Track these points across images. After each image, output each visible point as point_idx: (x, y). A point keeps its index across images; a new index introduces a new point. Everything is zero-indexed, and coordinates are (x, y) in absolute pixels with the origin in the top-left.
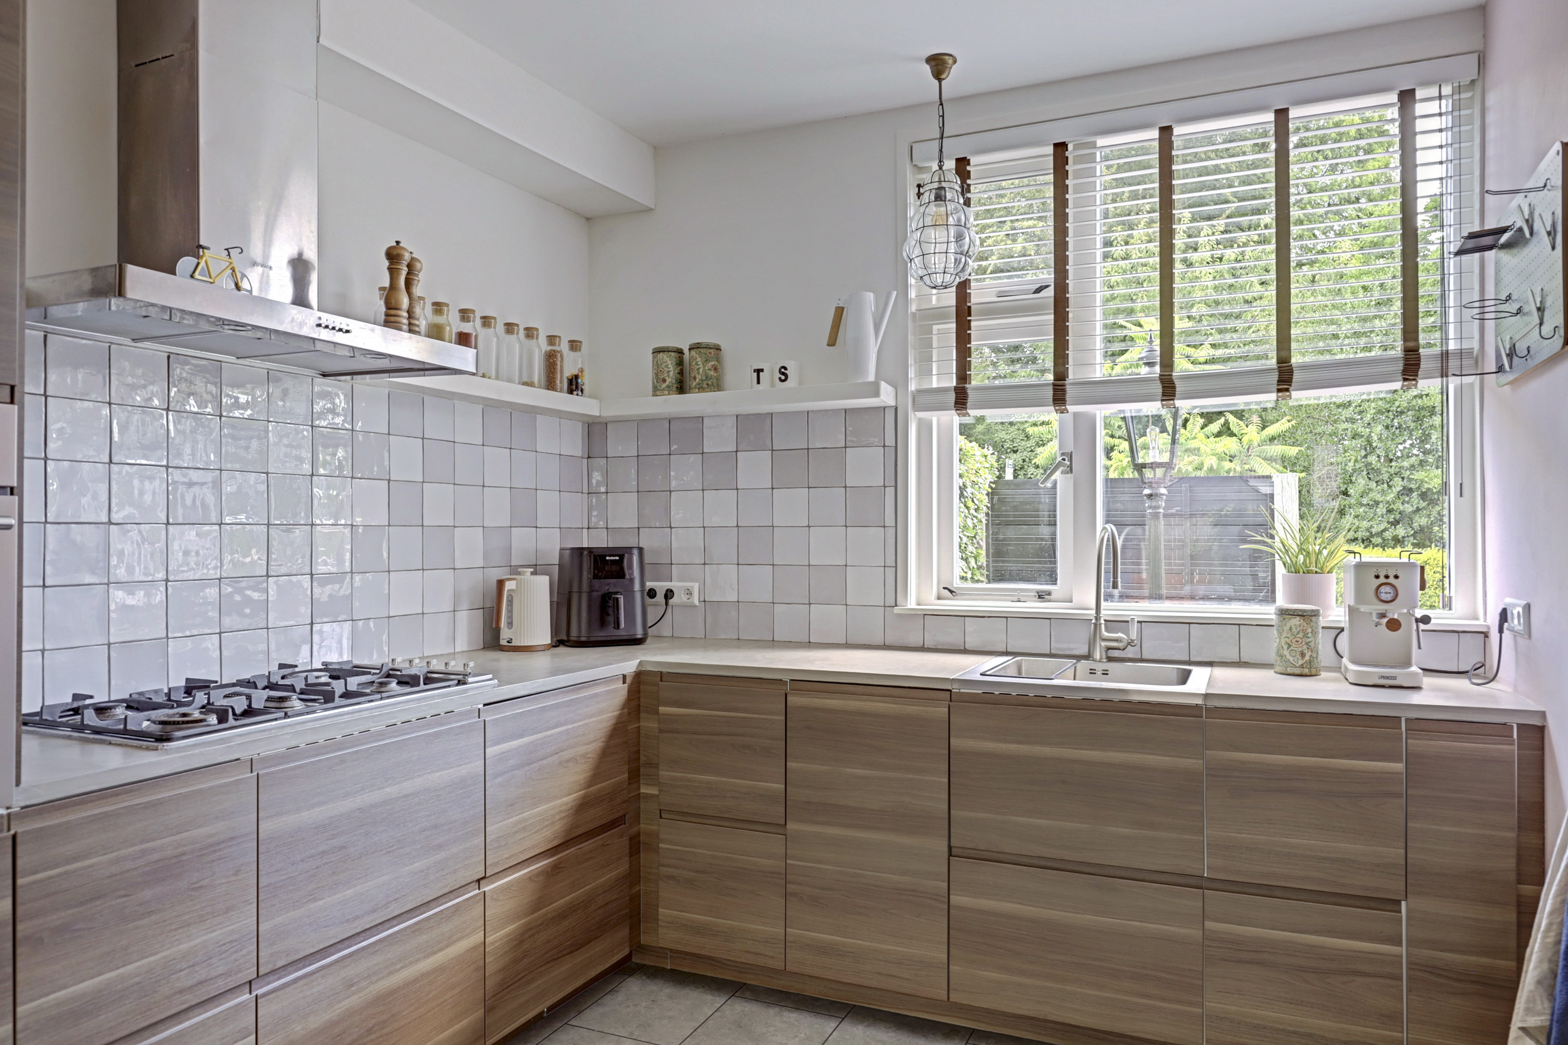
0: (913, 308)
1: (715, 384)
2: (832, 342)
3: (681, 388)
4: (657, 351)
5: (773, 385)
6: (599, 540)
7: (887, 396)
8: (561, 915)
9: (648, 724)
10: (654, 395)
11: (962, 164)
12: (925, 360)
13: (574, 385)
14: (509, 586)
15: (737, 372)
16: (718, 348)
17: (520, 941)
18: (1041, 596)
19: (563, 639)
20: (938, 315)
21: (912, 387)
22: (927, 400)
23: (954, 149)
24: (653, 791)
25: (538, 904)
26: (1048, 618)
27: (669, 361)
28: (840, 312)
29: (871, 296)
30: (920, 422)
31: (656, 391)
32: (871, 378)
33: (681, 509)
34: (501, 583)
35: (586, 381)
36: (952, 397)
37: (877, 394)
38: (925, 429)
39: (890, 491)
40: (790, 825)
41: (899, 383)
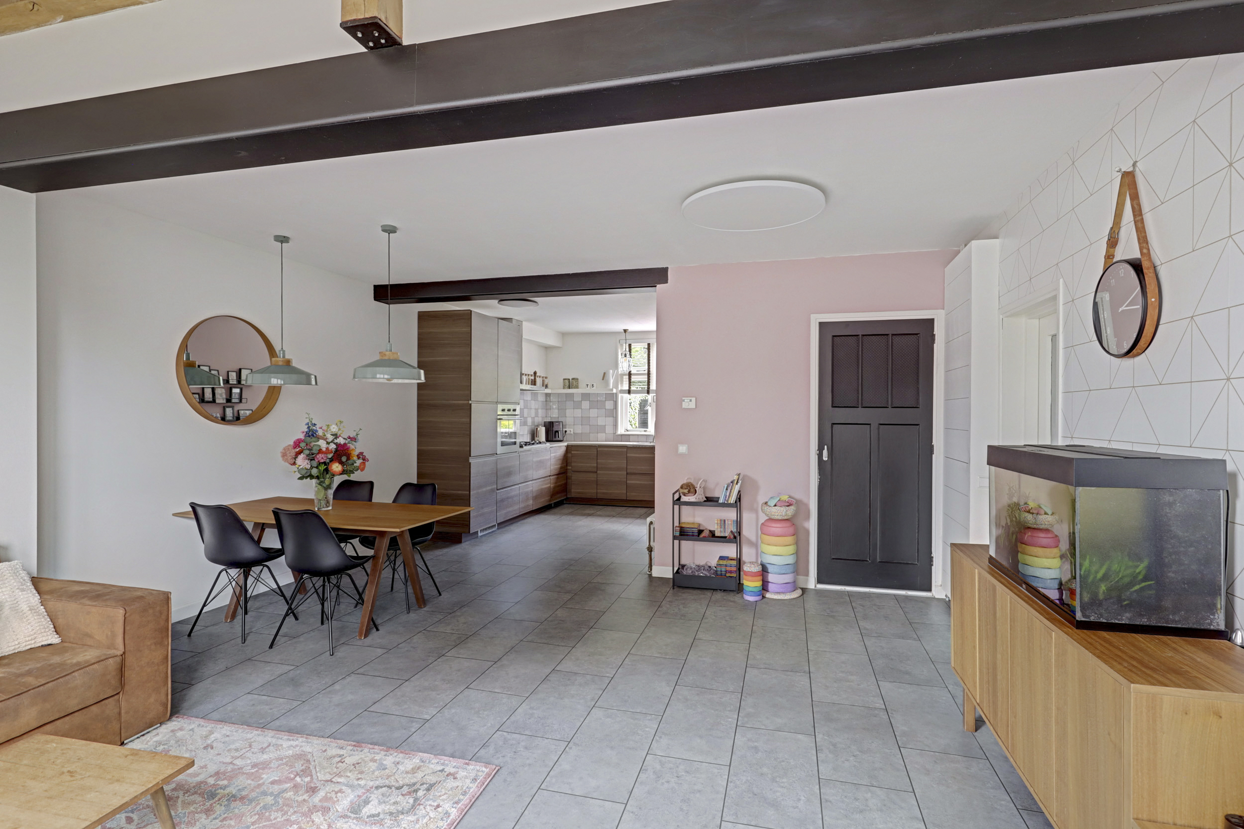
0: (620, 373)
1: (577, 387)
2: (603, 379)
3: (569, 388)
4: (564, 379)
5: (590, 388)
6: (549, 420)
7: (615, 391)
8: (559, 486)
9: (569, 455)
10: (564, 389)
11: (630, 345)
12: (622, 383)
13: (546, 387)
14: (539, 429)
15: (582, 384)
16: (578, 379)
17: (554, 488)
18: (645, 431)
19: (548, 440)
20: (625, 375)
21: (619, 389)
22: (622, 392)
23: (629, 342)
24: (570, 468)
25: (556, 483)
26: (646, 435)
27: (567, 381)
28: (605, 373)
29: (611, 371)
30: (621, 396)
31: (564, 388)
32: (611, 388)
33: (569, 412)
34: (537, 429)
35: (549, 386)
36: (627, 391)
37: (613, 391)
38: (622, 397)
39: (615, 410)
40: (598, 472)
41: (617, 388)
